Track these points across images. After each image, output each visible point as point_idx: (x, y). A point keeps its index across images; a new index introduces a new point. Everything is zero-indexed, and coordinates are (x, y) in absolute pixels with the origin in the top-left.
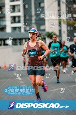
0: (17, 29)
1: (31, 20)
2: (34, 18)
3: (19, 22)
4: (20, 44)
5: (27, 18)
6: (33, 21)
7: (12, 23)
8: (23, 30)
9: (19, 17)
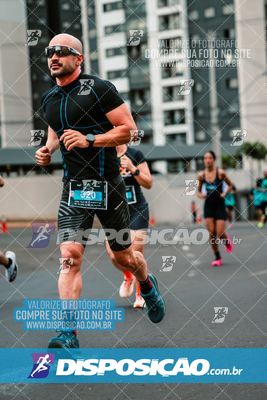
0: (179, 138)
1: (209, 117)
2: (215, 113)
3: (183, 122)
4: (186, 171)
5: (200, 112)
6: (214, 120)
7: (166, 124)
8: (190, 140)
9: (182, 111)
